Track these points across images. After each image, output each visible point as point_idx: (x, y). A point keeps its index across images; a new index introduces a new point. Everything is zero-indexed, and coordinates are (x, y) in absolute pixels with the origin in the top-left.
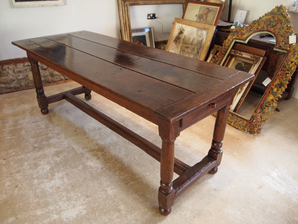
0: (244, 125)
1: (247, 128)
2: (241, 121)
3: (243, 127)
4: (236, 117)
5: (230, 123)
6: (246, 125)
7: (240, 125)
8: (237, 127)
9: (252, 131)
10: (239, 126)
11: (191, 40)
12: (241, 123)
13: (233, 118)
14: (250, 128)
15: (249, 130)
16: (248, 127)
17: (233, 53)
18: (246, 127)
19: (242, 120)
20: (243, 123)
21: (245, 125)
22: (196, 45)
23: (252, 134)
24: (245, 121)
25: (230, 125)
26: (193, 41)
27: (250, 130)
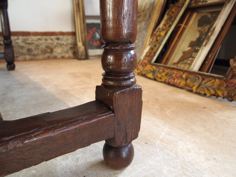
0: (215, 86)
1: (221, 91)
2: (210, 81)
3: (214, 90)
4: (200, 77)
5: (190, 89)
6: (219, 86)
7: (209, 88)
8: (203, 93)
9: (233, 94)
10: (206, 90)
11: (143, 7)
12: (210, 85)
13: (196, 79)
14: (227, 90)
15: (226, 93)
16: (223, 88)
17: (194, 5)
18: (219, 89)
19: (211, 79)
20: (214, 83)
21: (217, 86)
22: (148, 9)
23: (232, 101)
24: (217, 80)
25: (191, 91)
26: (145, 7)
27: (228, 93)
